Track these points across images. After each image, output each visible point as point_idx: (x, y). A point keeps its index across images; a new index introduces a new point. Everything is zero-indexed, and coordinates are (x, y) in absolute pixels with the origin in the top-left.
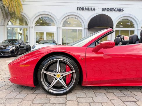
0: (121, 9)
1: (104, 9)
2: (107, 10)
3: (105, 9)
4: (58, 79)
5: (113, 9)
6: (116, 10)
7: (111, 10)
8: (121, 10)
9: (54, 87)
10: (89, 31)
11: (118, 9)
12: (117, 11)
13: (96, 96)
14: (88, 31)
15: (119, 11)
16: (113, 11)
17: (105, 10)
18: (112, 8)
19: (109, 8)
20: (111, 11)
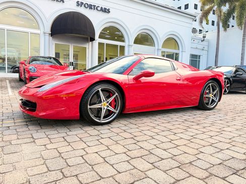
0: (106, 9)
1: (80, 3)
2: (85, 6)
3: (82, 3)
4: (106, 108)
5: (94, 6)
6: (99, 9)
7: (90, 7)
8: (106, 11)
9: (105, 117)
10: (53, 38)
11: (102, 8)
12: (100, 11)
13: (70, 131)
14: (51, 38)
15: (104, 12)
16: (94, 9)
17: (81, 6)
18: (93, 4)
19: (87, 4)
20: (92, 9)
